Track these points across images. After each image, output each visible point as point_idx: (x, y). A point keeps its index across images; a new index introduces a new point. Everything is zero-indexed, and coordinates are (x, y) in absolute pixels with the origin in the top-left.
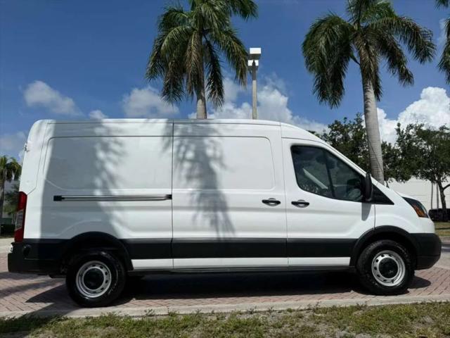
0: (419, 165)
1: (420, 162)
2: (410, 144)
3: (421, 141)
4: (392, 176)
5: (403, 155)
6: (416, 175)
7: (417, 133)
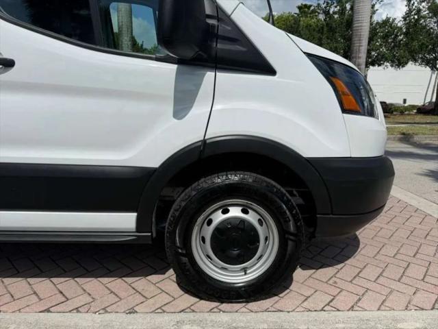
0: (422, 47)
1: (423, 44)
2: (417, 21)
3: (431, 18)
4: (387, 60)
5: (406, 34)
6: (415, 60)
7: (429, 8)
